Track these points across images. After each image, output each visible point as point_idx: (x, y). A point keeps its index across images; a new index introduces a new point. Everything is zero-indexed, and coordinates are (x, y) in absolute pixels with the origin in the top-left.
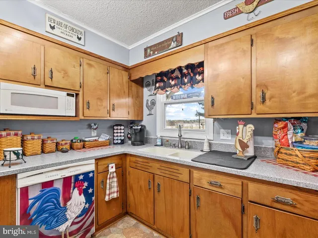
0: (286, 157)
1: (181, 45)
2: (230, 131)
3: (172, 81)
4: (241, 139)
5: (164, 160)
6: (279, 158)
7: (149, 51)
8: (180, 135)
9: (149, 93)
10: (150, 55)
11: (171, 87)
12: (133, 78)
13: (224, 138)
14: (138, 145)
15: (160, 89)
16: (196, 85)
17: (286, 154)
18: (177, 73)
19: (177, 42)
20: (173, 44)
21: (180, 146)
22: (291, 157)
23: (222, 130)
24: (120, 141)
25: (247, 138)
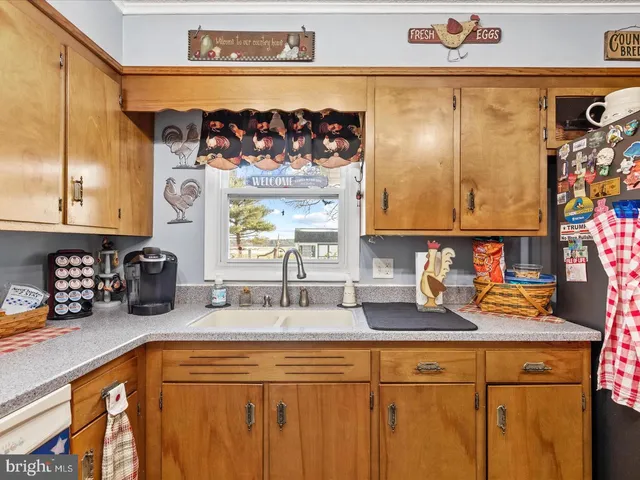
0: (500, 299)
1: (311, 61)
2: (391, 261)
3: (259, 139)
4: (432, 275)
5: (304, 339)
6: (488, 303)
7: (206, 42)
8: (302, 274)
9: (176, 160)
10: (210, 56)
11: (256, 154)
12: (131, 108)
13: (379, 276)
14: (157, 312)
15: (220, 155)
16: (322, 160)
17: (502, 294)
18: (277, 124)
19: (301, 49)
20: (288, 52)
21: (285, 300)
22: (510, 299)
23: (376, 261)
24: (78, 308)
25: (443, 272)
